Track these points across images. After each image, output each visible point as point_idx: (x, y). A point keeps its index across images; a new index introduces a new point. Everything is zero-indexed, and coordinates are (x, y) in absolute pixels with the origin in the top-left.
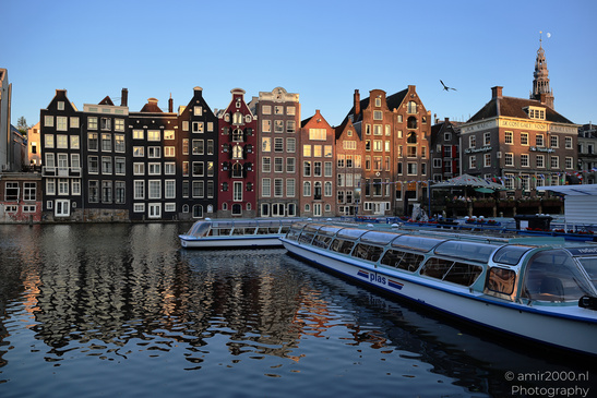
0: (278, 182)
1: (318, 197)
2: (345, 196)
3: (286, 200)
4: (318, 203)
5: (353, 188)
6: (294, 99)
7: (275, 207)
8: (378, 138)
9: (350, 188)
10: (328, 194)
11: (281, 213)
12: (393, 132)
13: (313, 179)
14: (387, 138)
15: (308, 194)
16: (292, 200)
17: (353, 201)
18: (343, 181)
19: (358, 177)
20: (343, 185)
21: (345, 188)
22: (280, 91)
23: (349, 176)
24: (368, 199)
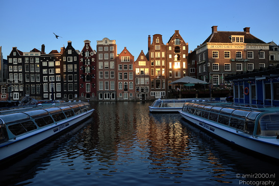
0: (107, 83)
1: (126, 90)
2: (140, 89)
3: (111, 92)
4: (126, 93)
5: (144, 85)
6: (113, 43)
7: (106, 95)
8: (158, 59)
9: (143, 85)
10: (131, 88)
11: (108, 97)
12: (167, 55)
13: (123, 81)
14: (163, 59)
15: (121, 88)
16: (113, 91)
17: (145, 91)
18: (139, 82)
19: (147, 79)
20: (139, 84)
21: (140, 85)
22: (106, 40)
23: (142, 79)
24: (153, 90)
